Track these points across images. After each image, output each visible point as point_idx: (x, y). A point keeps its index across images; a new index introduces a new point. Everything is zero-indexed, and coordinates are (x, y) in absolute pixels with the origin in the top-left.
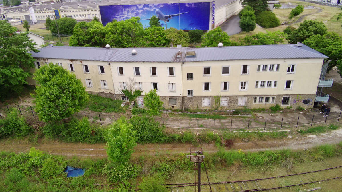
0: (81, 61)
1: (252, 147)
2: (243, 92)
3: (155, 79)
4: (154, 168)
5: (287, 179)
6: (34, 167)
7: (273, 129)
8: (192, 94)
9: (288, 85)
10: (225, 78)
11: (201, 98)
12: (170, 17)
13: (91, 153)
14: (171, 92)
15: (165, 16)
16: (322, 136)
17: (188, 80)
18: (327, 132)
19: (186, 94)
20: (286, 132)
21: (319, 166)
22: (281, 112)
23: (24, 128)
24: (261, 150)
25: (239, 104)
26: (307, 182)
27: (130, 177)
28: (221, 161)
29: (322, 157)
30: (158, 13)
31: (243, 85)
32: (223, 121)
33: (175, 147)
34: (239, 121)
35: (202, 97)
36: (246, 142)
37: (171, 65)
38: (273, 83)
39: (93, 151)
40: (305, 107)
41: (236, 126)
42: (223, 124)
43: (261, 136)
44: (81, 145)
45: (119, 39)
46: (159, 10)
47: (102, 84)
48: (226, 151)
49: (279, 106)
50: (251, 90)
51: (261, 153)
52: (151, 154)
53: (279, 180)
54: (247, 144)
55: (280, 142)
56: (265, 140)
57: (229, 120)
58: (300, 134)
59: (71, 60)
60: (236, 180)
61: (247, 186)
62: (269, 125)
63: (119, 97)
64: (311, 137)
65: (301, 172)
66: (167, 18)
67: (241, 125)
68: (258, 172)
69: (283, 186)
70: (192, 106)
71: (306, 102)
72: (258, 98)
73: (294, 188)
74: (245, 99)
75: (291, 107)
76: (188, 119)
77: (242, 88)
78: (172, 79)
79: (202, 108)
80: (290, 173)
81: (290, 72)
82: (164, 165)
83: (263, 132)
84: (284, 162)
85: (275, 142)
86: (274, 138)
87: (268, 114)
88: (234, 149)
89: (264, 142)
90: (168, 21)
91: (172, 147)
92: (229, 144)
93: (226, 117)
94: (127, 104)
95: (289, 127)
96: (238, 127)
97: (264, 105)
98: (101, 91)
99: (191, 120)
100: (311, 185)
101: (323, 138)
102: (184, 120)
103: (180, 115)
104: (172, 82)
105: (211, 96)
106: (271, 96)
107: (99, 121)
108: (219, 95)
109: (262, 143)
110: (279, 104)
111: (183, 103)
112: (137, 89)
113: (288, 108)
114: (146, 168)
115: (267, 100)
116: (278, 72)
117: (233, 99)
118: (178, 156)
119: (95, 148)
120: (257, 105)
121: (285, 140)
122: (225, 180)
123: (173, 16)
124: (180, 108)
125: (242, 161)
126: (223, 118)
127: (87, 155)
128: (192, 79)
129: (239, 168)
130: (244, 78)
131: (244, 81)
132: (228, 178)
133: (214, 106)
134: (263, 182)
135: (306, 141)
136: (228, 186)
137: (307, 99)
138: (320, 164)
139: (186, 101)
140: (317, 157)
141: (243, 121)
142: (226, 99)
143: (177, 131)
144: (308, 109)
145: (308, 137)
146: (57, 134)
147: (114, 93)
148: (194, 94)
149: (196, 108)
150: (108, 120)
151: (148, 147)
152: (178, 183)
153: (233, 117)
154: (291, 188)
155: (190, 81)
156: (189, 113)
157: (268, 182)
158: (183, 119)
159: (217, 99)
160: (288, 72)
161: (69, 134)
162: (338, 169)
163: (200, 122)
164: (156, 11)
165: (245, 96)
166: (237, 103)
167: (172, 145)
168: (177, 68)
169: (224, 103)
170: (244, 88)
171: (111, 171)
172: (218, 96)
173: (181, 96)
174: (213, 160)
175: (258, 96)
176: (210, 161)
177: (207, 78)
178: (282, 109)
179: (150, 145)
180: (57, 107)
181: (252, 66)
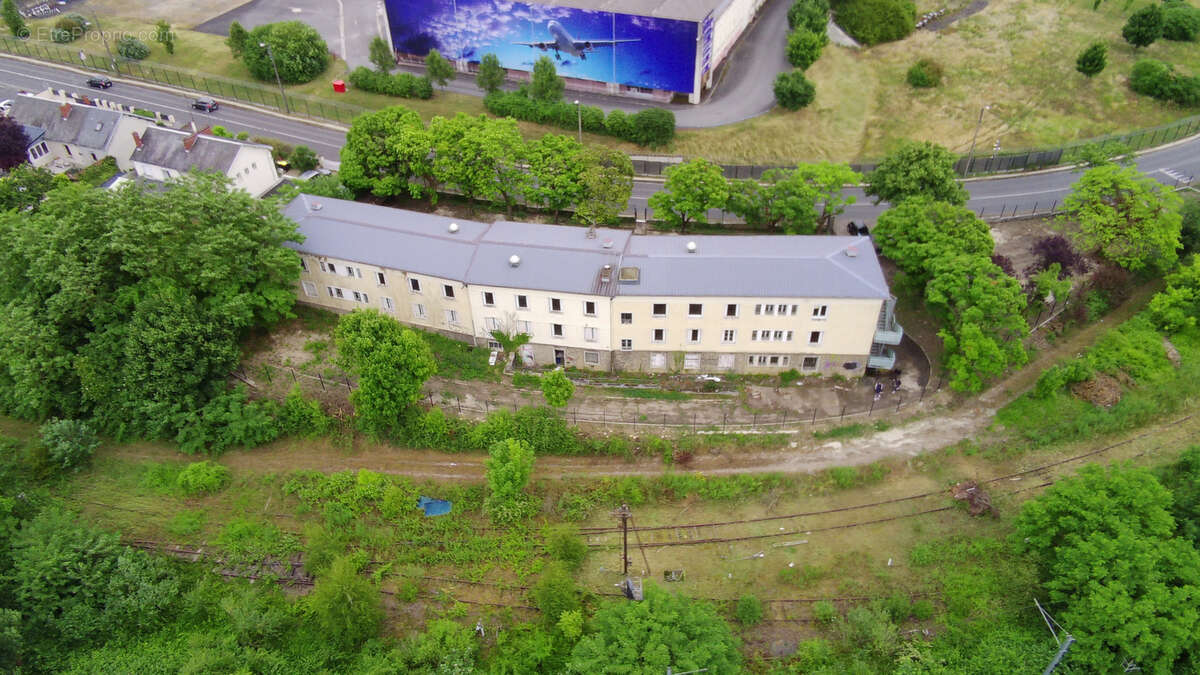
0: (405, 273)
1: (722, 466)
2: (729, 347)
3: (557, 319)
4: (561, 502)
5: (763, 524)
6: (368, 499)
7: (769, 428)
8: (630, 345)
9: (815, 337)
10: (695, 321)
11: (647, 354)
12: (587, 45)
13: (451, 470)
14: (588, 341)
15: (574, 41)
16: (853, 445)
17: (623, 322)
18: (866, 437)
19: (618, 346)
20: (788, 435)
21: (820, 504)
22: (799, 384)
23: (321, 421)
24: (736, 471)
25: (720, 365)
26: (792, 530)
27: (525, 516)
28: (666, 491)
29: (831, 490)
30: (554, 30)
31: (729, 335)
32: (684, 406)
33: (596, 464)
34: (714, 406)
35: (649, 352)
36: (714, 454)
37: (591, 299)
38: (785, 335)
39: (456, 467)
40: (849, 374)
41: (706, 418)
42: (682, 413)
43: (742, 443)
44: (432, 455)
45: (467, 177)
46: (557, 23)
47: (448, 317)
48: (676, 473)
49: (796, 372)
50: (743, 344)
51: (734, 477)
52: (556, 477)
53: (750, 526)
54: (715, 458)
55: (773, 456)
56: (747, 451)
57: (697, 403)
58: (812, 440)
59: (383, 268)
60: (685, 524)
61: (699, 533)
62: (767, 416)
63: (484, 342)
64: (831, 448)
65: (787, 513)
66: (579, 47)
67: (715, 416)
68: (721, 512)
69: (752, 536)
70: (631, 366)
71: (849, 366)
72: (756, 359)
73: (768, 539)
74: (731, 359)
75: (820, 374)
76: (620, 401)
77: (726, 339)
78: (591, 321)
79: (649, 372)
80: (771, 515)
81: (819, 316)
82: (577, 498)
83: (748, 434)
84: (766, 496)
85: (764, 455)
86: (763, 447)
87: (771, 389)
88: (691, 468)
89: (746, 455)
90: (583, 57)
91: (590, 464)
92: (685, 460)
93: (691, 397)
94: (499, 357)
95: (798, 424)
96: (709, 421)
97: (768, 368)
98: (446, 328)
99: (625, 403)
100: (794, 537)
101: (852, 450)
102: (613, 403)
103: (606, 389)
104: (590, 325)
105: (667, 352)
106: (780, 354)
107: (454, 402)
108: (683, 350)
109: (741, 456)
110: (797, 368)
111: (612, 362)
112: (522, 330)
113: (814, 376)
114: (548, 503)
115: (774, 360)
116: (794, 318)
117: (708, 358)
118: (599, 482)
119: (459, 462)
120: (755, 368)
121: (782, 453)
122: (669, 523)
123: (595, 45)
124: (606, 371)
125: (699, 494)
126: (685, 398)
127: (449, 476)
128: (630, 322)
129: (694, 503)
130: (730, 323)
131: (729, 330)
132: (674, 520)
133: (673, 368)
134: (725, 527)
135: (818, 455)
136: (671, 532)
137: (850, 362)
138: (822, 500)
139: (618, 358)
140: (821, 489)
141: (721, 406)
142: (695, 357)
143: (599, 430)
144: (853, 379)
145: (826, 446)
146: (385, 432)
147: (472, 334)
148: (634, 347)
149: (637, 371)
150: (469, 401)
151: (548, 463)
152: (598, 526)
153: (704, 397)
154: (763, 540)
155: (626, 326)
156: (622, 386)
157: (732, 528)
158: (611, 400)
159: (679, 356)
160: (815, 317)
161: (409, 435)
162: (849, 512)
163: (643, 408)
164: (550, 25)
165: (732, 353)
166: (716, 364)
167: (589, 460)
168: (601, 303)
169: (691, 364)
170: (731, 339)
171: (496, 509)
172: (681, 352)
173: (610, 350)
174: (654, 491)
175: (756, 354)
176: (650, 492)
177: (659, 322)
178: (801, 378)
179: (552, 459)
180: (393, 397)
181: (745, 305)
